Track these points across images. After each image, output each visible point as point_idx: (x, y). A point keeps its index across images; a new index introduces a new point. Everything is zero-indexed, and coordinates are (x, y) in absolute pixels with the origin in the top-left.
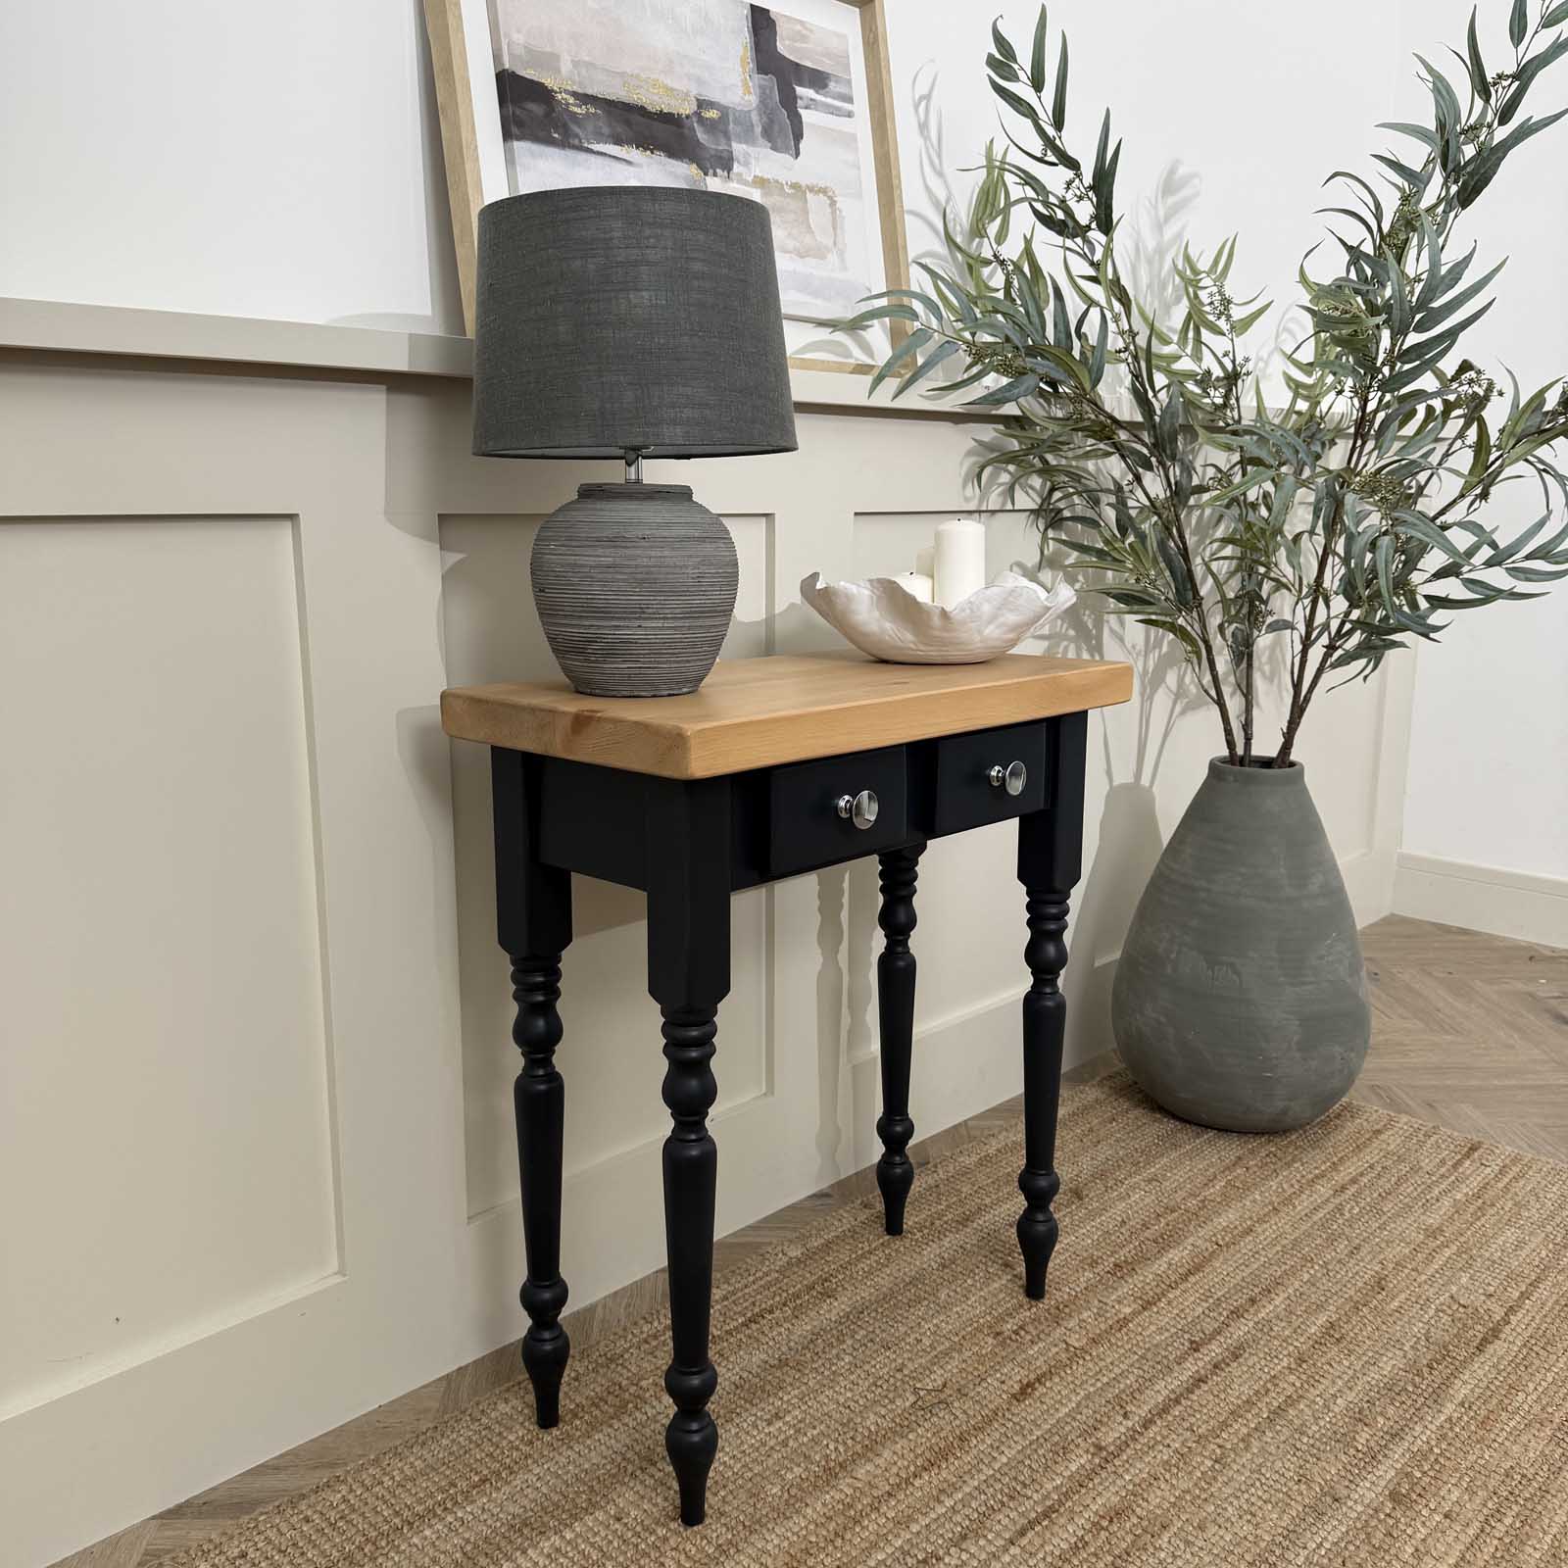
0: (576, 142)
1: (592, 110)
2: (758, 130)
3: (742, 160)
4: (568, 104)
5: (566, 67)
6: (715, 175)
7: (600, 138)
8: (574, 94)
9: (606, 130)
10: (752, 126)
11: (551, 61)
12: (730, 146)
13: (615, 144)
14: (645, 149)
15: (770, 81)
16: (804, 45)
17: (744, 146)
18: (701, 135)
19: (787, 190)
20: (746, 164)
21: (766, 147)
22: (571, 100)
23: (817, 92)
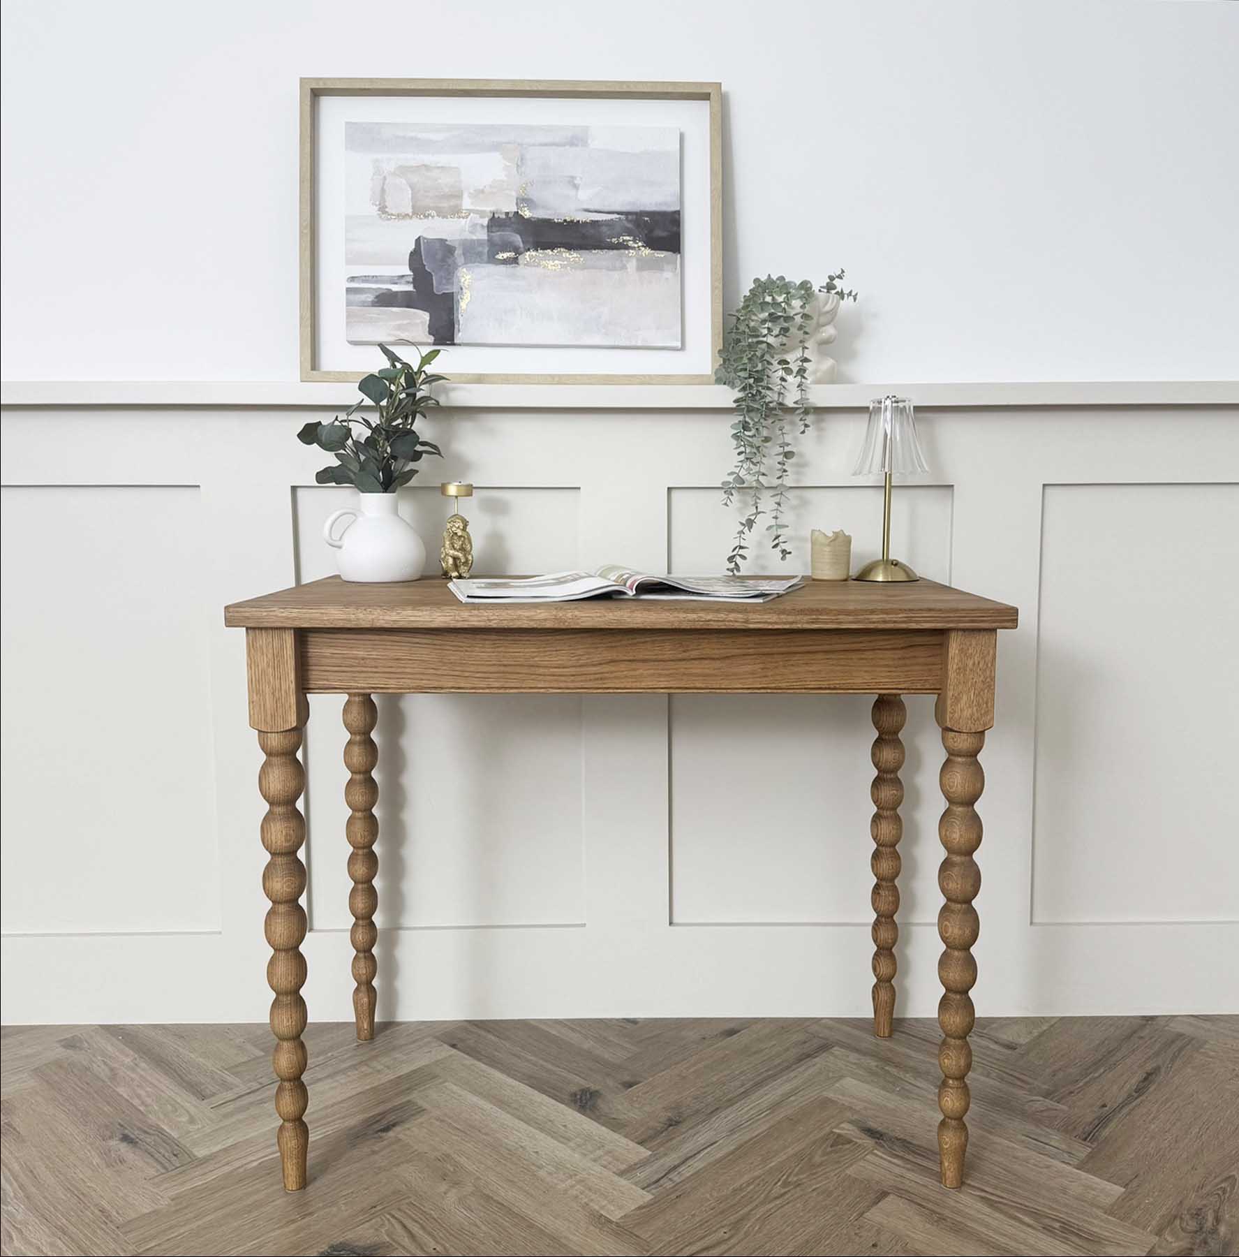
0: (630, 217)
1: (613, 240)
2: (458, 252)
3: (479, 228)
4: (634, 241)
5: (632, 265)
6: (507, 214)
7: (609, 224)
8: (627, 248)
9: (604, 229)
10: (464, 254)
11: (643, 265)
12: (488, 236)
13: (597, 221)
14: (572, 221)
15: (439, 288)
16: (398, 322)
17: (475, 238)
18: (517, 239)
19: (433, 213)
20: (474, 225)
21: (454, 241)
22: (631, 243)
23: (390, 290)
